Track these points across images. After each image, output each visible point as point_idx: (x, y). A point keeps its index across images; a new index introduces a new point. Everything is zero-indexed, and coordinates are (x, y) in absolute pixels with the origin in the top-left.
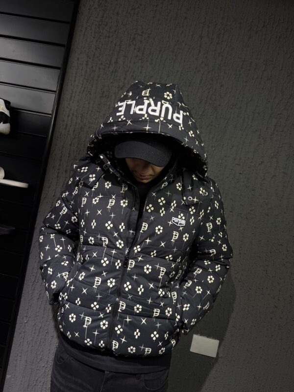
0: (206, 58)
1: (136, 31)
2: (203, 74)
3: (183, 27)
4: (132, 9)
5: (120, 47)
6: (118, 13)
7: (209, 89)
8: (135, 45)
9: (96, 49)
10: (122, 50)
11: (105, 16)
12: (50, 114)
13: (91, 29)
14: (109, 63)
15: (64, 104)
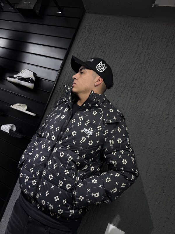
0: (139, 57)
1: (103, 43)
2: (136, 65)
3: (128, 40)
4: (103, 33)
5: (94, 51)
6: (96, 34)
7: (139, 73)
8: (102, 50)
9: (82, 51)
10: (95, 52)
11: (89, 36)
12: (54, 82)
13: (81, 42)
14: (87, 58)
15: (62, 77)
